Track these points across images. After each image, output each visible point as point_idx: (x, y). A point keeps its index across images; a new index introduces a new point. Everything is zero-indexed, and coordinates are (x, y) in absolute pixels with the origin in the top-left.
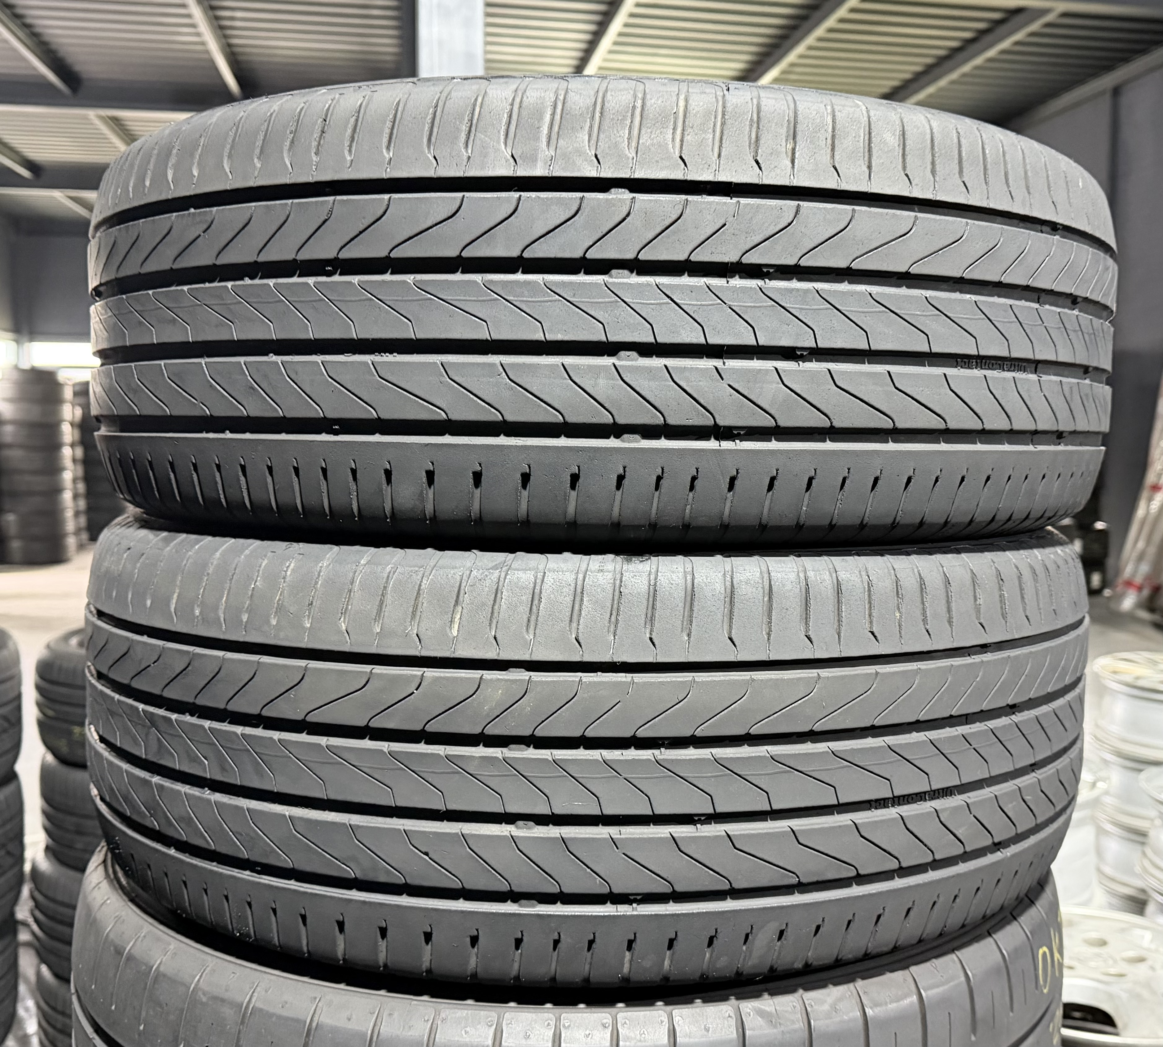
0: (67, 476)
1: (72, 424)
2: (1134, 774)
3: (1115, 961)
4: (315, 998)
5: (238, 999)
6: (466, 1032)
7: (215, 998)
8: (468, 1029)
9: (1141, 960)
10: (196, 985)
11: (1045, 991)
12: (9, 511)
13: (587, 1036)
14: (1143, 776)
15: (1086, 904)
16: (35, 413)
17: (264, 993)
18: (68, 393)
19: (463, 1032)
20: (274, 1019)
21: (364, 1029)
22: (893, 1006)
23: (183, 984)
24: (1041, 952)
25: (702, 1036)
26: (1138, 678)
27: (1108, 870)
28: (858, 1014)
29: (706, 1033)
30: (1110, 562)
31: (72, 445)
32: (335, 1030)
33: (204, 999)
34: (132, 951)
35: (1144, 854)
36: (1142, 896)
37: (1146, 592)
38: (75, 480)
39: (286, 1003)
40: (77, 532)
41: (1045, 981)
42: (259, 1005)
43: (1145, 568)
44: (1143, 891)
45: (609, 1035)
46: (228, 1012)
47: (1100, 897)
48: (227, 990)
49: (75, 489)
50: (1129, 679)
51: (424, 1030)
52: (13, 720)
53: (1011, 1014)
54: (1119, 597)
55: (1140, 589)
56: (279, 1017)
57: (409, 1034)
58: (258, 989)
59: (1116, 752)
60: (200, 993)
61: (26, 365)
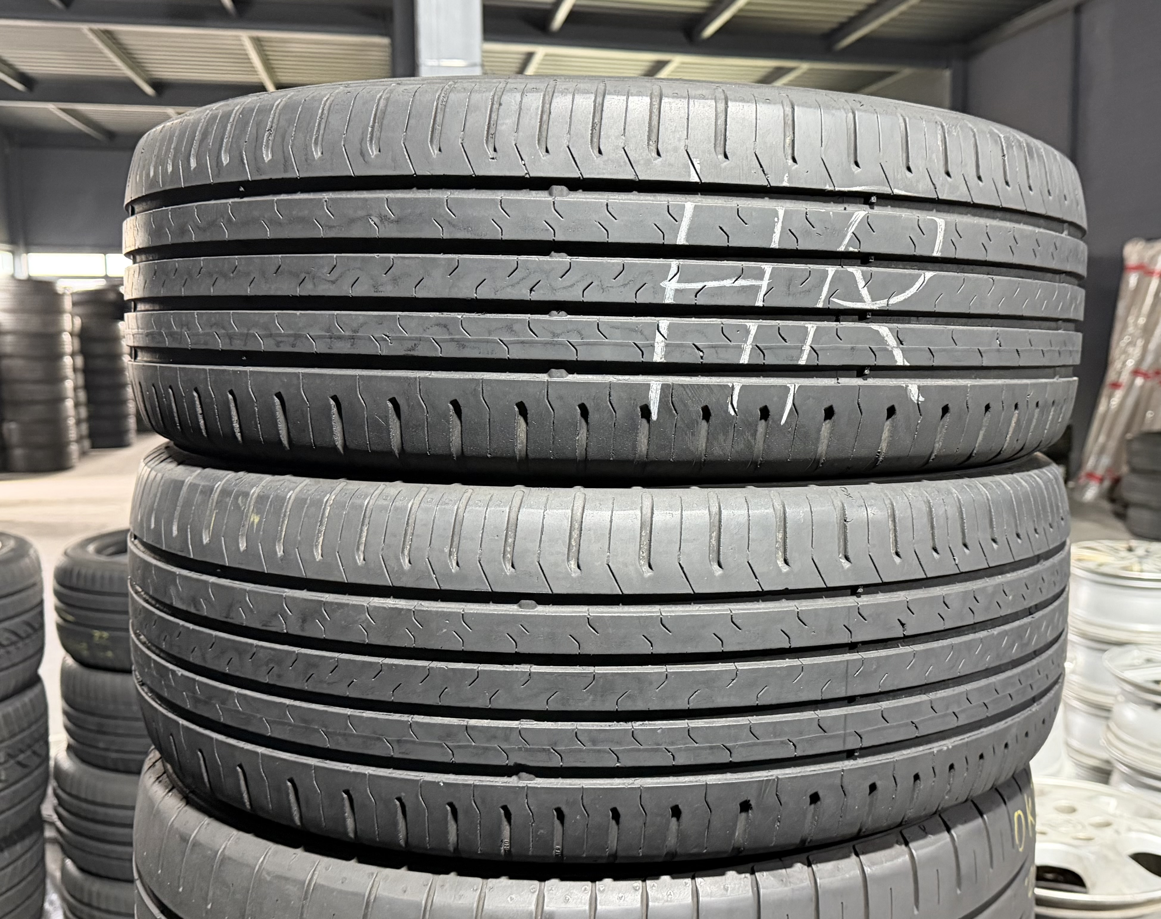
0: (69, 385)
1: (72, 334)
2: (1098, 654)
3: (1084, 827)
4: (372, 874)
5: (300, 877)
6: (512, 899)
7: (279, 877)
8: (513, 896)
9: (1108, 825)
10: (260, 867)
11: (1021, 850)
12: (12, 421)
13: (621, 898)
14: (1106, 655)
15: (1055, 775)
16: (34, 323)
17: (324, 870)
18: (67, 303)
19: (509, 899)
20: (335, 894)
21: (418, 899)
22: (889, 864)
23: (248, 865)
24: (1016, 814)
25: (722, 895)
26: (1100, 565)
27: (1075, 743)
28: (858, 872)
29: (725, 892)
30: (1074, 456)
31: (73, 355)
32: (392, 902)
33: (268, 878)
34: (197, 838)
35: (1108, 727)
36: (1107, 767)
37: (1107, 484)
38: (75, 389)
39: (345, 878)
40: (79, 440)
41: (1020, 840)
42: (321, 882)
43: (1106, 461)
44: (1108, 762)
45: (639, 897)
46: (292, 889)
47: (1069, 768)
48: (289, 870)
49: (76, 397)
50: (1092, 566)
51: (474, 898)
52: (37, 626)
53: (991, 870)
54: (1083, 488)
55: (1101, 480)
56: (340, 892)
57: (460, 902)
58: (319, 868)
59: (1081, 634)
60: (264, 873)
61: (22, 275)
